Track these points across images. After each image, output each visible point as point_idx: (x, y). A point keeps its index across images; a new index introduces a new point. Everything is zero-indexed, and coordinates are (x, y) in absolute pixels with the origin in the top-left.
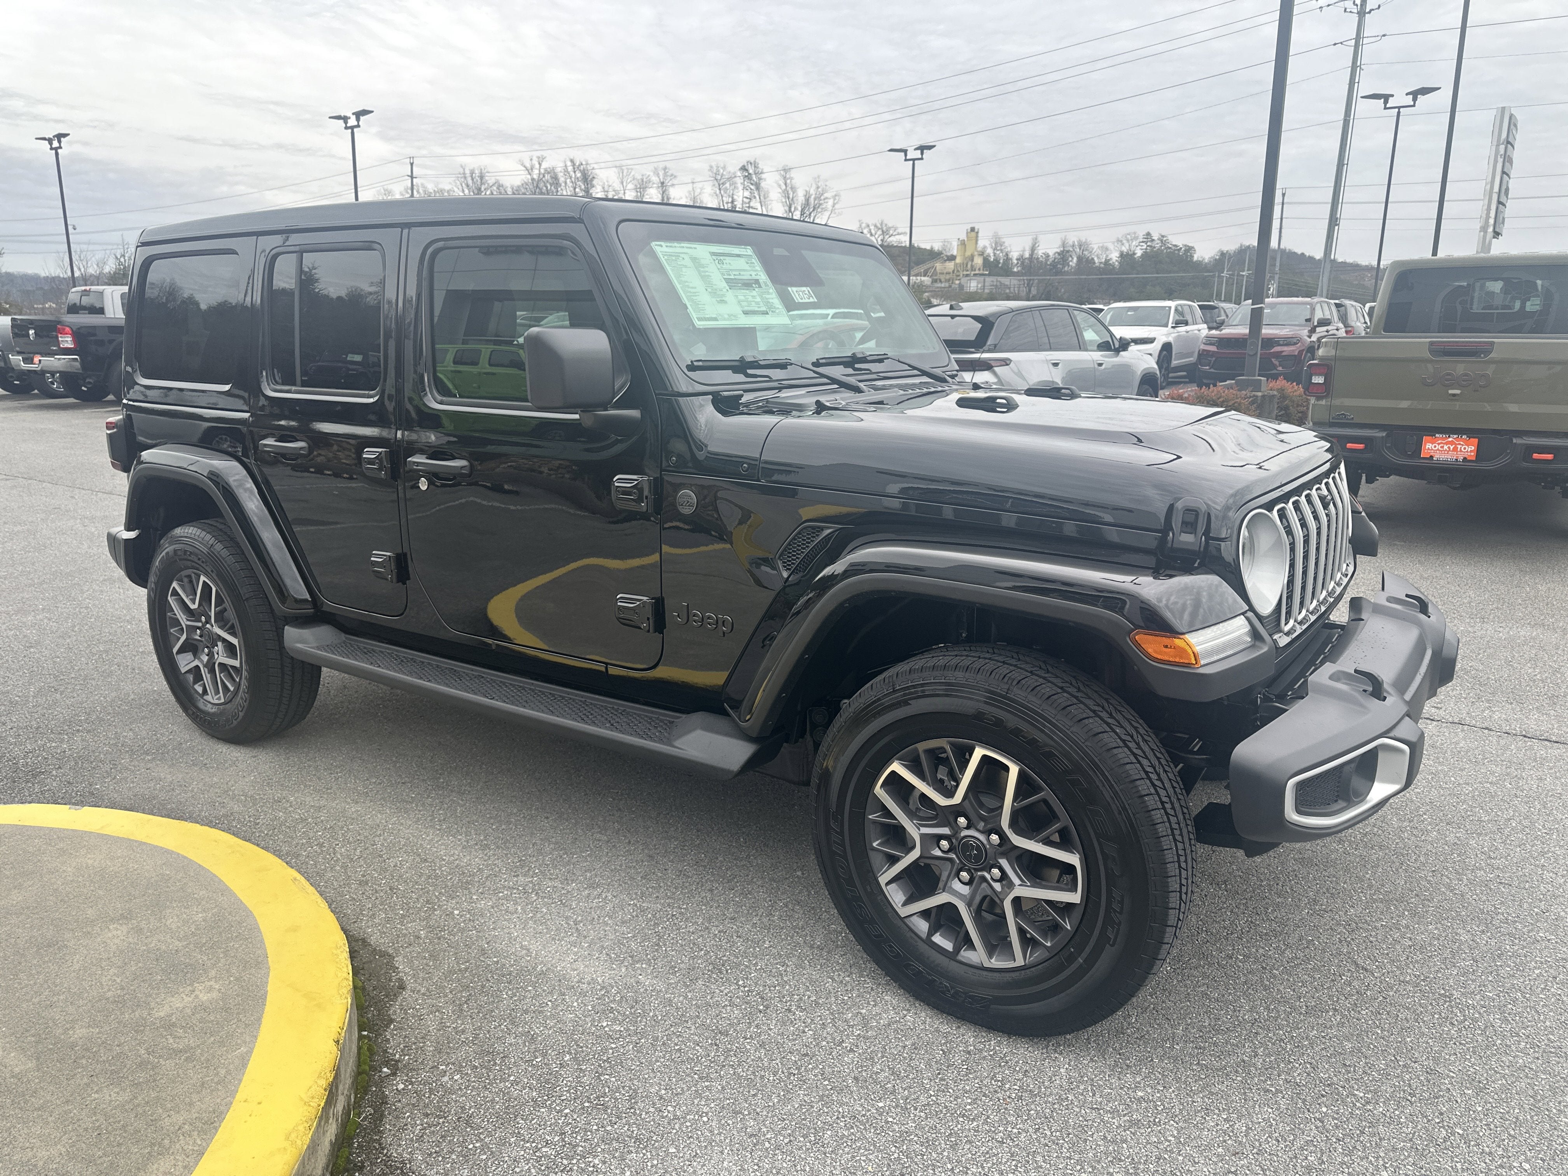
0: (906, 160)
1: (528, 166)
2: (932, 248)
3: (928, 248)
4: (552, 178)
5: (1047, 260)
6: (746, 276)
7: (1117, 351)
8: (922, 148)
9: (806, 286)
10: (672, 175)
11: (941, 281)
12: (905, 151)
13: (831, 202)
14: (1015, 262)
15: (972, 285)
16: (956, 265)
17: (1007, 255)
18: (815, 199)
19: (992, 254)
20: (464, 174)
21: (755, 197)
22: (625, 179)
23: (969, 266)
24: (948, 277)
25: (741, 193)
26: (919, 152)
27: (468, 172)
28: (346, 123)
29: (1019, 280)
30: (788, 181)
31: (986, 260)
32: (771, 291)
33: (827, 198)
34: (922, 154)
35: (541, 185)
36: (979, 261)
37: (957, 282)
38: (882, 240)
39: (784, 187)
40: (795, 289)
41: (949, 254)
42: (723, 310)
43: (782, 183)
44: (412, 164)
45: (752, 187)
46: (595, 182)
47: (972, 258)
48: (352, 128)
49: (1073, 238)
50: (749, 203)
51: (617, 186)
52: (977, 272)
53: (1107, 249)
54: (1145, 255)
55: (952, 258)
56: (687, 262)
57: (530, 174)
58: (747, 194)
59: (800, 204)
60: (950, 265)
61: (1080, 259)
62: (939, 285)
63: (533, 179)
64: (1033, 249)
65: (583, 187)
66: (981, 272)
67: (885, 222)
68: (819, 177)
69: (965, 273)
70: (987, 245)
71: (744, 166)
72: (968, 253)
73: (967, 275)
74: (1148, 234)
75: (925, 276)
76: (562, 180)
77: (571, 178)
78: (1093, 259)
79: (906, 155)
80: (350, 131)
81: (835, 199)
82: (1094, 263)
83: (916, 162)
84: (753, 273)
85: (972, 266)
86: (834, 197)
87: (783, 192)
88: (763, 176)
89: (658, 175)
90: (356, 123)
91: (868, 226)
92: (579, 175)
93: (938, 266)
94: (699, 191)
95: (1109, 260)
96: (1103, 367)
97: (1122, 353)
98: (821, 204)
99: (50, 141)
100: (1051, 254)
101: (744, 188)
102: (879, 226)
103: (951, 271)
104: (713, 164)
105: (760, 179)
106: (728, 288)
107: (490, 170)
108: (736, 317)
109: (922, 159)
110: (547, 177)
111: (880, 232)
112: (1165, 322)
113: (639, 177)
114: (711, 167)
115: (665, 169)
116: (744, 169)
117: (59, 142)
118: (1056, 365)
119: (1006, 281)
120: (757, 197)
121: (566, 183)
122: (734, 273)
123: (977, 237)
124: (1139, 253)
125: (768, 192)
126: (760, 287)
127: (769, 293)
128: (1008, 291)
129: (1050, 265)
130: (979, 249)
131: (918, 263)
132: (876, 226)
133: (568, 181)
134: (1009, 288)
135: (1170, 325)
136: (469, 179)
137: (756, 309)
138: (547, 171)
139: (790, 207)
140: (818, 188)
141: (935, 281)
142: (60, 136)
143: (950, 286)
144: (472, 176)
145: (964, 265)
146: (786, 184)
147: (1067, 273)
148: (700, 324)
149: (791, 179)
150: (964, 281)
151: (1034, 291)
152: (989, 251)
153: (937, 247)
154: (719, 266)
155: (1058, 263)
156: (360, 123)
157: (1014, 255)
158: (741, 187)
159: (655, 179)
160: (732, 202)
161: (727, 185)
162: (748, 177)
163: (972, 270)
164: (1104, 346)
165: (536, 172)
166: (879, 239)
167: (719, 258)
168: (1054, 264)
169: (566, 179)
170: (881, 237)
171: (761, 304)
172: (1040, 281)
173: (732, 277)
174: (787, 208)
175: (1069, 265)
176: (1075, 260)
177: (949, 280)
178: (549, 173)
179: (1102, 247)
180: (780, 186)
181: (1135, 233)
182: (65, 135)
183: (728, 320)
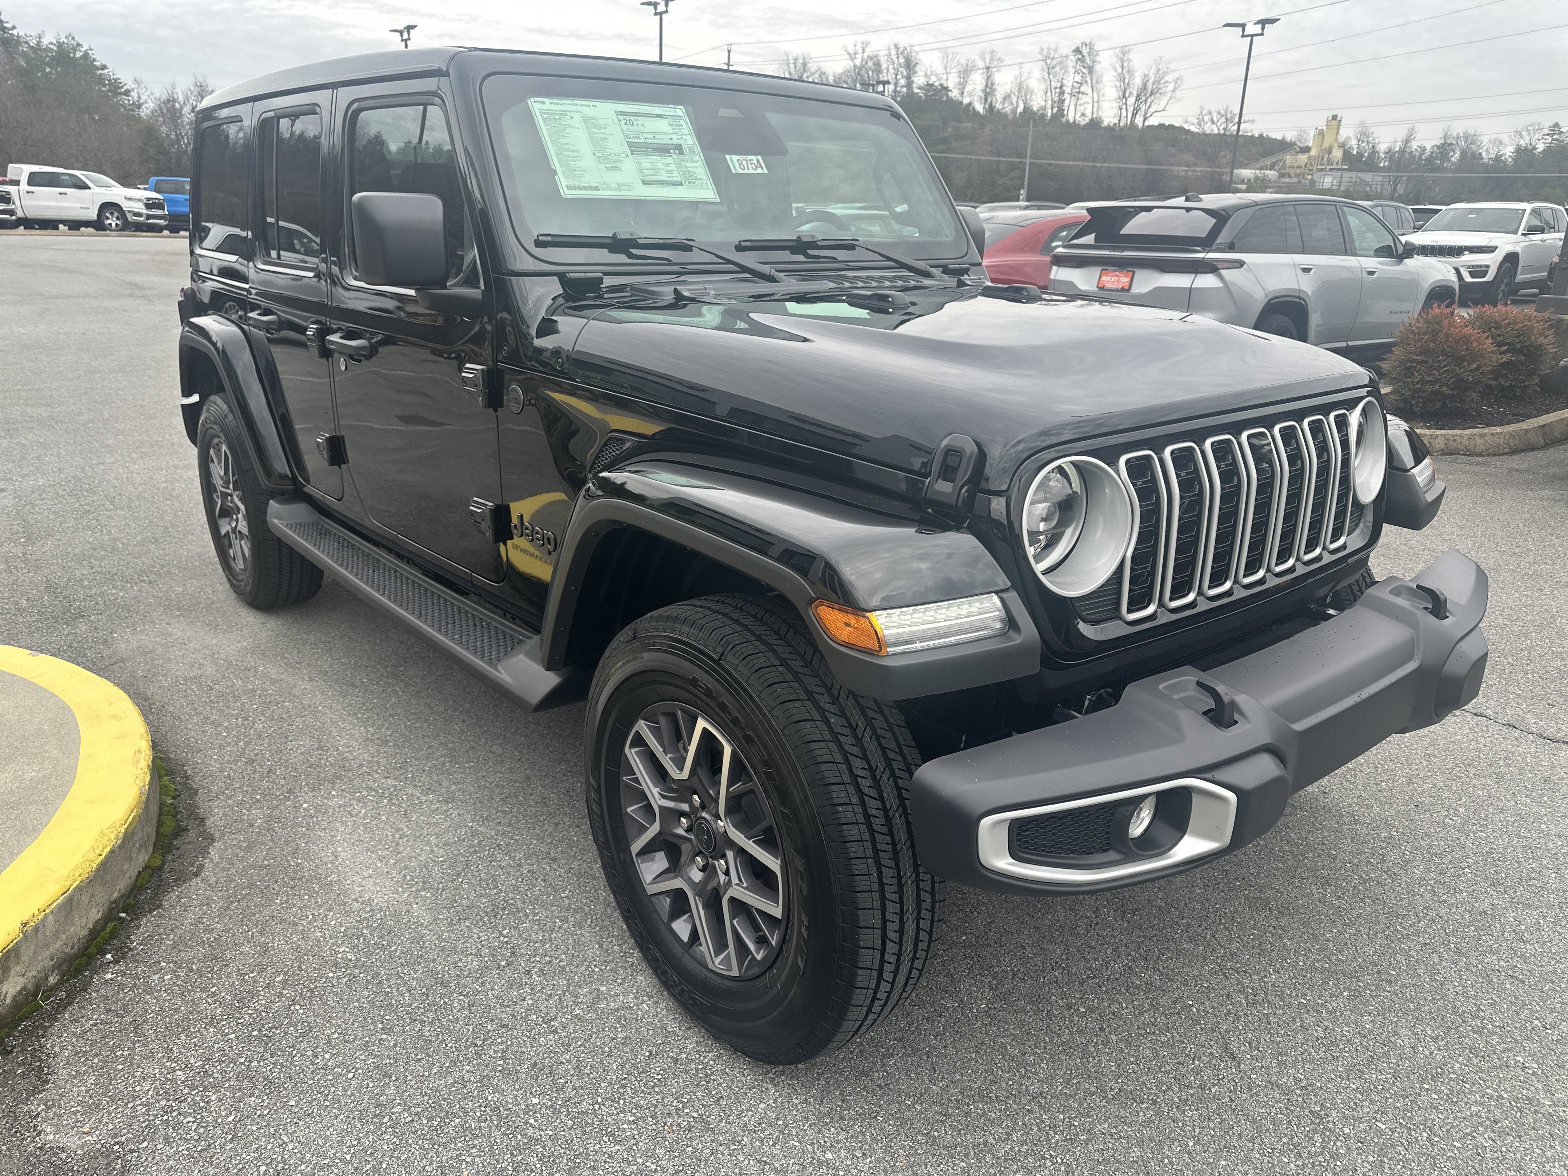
0: (1243, 36)
1: (851, 51)
2: (1283, 138)
3: (1279, 138)
4: (874, 64)
5: (1421, 154)
6: (665, 140)
7: (1400, 258)
8: (1263, 23)
9: (756, 154)
10: (999, 59)
11: (1289, 176)
12: (1243, 26)
13: (1171, 87)
14: (1383, 155)
15: (1326, 180)
16: (1310, 158)
17: (1373, 147)
18: (1154, 83)
19: (1355, 146)
20: (788, 60)
21: (1086, 82)
22: (949, 64)
23: (1325, 160)
24: (1298, 171)
25: (1071, 78)
26: (1260, 26)
27: (791, 58)
28: (656, 9)
29: (1383, 177)
30: (1126, 64)
31: (1347, 154)
32: (697, 158)
33: (1167, 82)
34: (1263, 29)
35: (863, 72)
36: (1338, 154)
37: (1309, 177)
38: (1225, 129)
39: (1120, 70)
40: (735, 158)
41: (1303, 145)
42: (613, 178)
43: (1118, 66)
44: (729, 51)
45: (1085, 71)
46: (917, 68)
47: (1330, 150)
48: (661, 14)
49: (1458, 129)
50: (1079, 88)
51: (940, 70)
52: (1334, 167)
53: (1501, 142)
54: (1548, 151)
55: (1307, 149)
56: (577, 121)
57: (852, 60)
58: (1078, 78)
59: (1136, 88)
60: (1303, 158)
61: (1463, 153)
62: (1288, 180)
63: (855, 66)
64: (1407, 141)
65: (905, 73)
66: (1339, 166)
67: (1231, 108)
68: (1161, 58)
69: (1320, 167)
70: (1352, 136)
71: (1078, 48)
72: (1326, 145)
73: (1322, 170)
74: (1556, 125)
75: (1271, 169)
76: (884, 66)
77: (893, 64)
78: (1480, 154)
79: (1243, 31)
80: (658, 17)
81: (1176, 83)
82: (1482, 158)
83: (1255, 38)
84: (675, 137)
85: (1329, 160)
86: (1176, 81)
87: (1119, 75)
88: (1098, 58)
89: (984, 60)
90: (664, 9)
91: (1210, 113)
92: (902, 60)
93: (1289, 158)
94: (1026, 75)
95: (1501, 156)
96: (1375, 276)
97: (1406, 261)
98: (1159, 89)
99: (401, 33)
100: (1428, 148)
101: (1076, 72)
102: (1223, 112)
103: (1303, 165)
104: (1045, 46)
105: (1094, 62)
106: (629, 153)
107: (813, 56)
108: (629, 186)
109: (1262, 34)
110: (870, 64)
111: (1223, 120)
112: (1515, 227)
113: (964, 62)
114: (1042, 49)
115: (992, 52)
116: (1078, 51)
117: (409, 33)
118: (1307, 270)
119: (1368, 177)
120: (1089, 82)
121: (888, 69)
122: (645, 136)
123: (1339, 125)
124: (1541, 147)
125: (1102, 76)
126: (681, 152)
127: (693, 161)
128: (1368, 189)
129: (1426, 159)
130: (1341, 140)
131: (1266, 154)
132: (1219, 113)
133: (891, 67)
134: (1371, 186)
135: (1520, 231)
136: (792, 66)
137: (666, 179)
138: (871, 58)
139: (1125, 92)
140: (1159, 70)
141: (1282, 175)
142: (409, 28)
143: (1300, 182)
144: (795, 64)
145: (1320, 159)
146: (1122, 67)
147: (1446, 170)
148: (566, 193)
149: (1129, 61)
150: (1317, 176)
151: (1400, 189)
152: (1353, 143)
153: (1290, 136)
154: (625, 128)
155: (1436, 158)
156: (669, 9)
157: (1382, 148)
158: (1072, 71)
159: (981, 64)
160: (1061, 87)
161: (1058, 69)
162: (1082, 60)
163: (1328, 164)
164: (1385, 252)
165: (859, 56)
166: (1221, 128)
167: (628, 118)
168: (1430, 160)
169: (888, 65)
170: (1224, 125)
171: (676, 173)
172: (1409, 179)
173: (642, 140)
174: (1121, 94)
175: (1449, 161)
176: (1458, 154)
177: (1299, 175)
178: (872, 59)
179: (1495, 140)
180: (1115, 69)
181: (1539, 124)
182: (414, 27)
183: (615, 190)
